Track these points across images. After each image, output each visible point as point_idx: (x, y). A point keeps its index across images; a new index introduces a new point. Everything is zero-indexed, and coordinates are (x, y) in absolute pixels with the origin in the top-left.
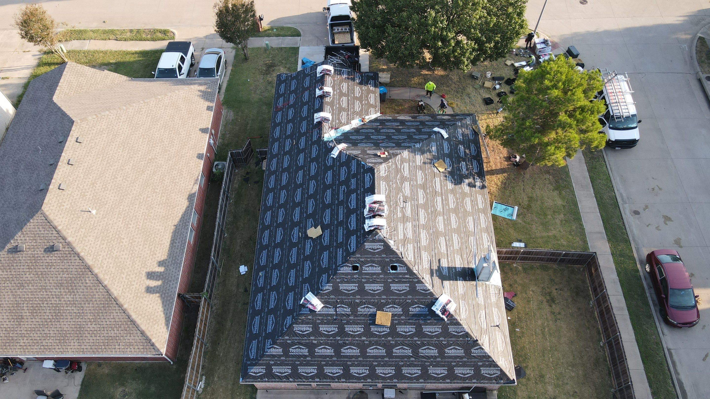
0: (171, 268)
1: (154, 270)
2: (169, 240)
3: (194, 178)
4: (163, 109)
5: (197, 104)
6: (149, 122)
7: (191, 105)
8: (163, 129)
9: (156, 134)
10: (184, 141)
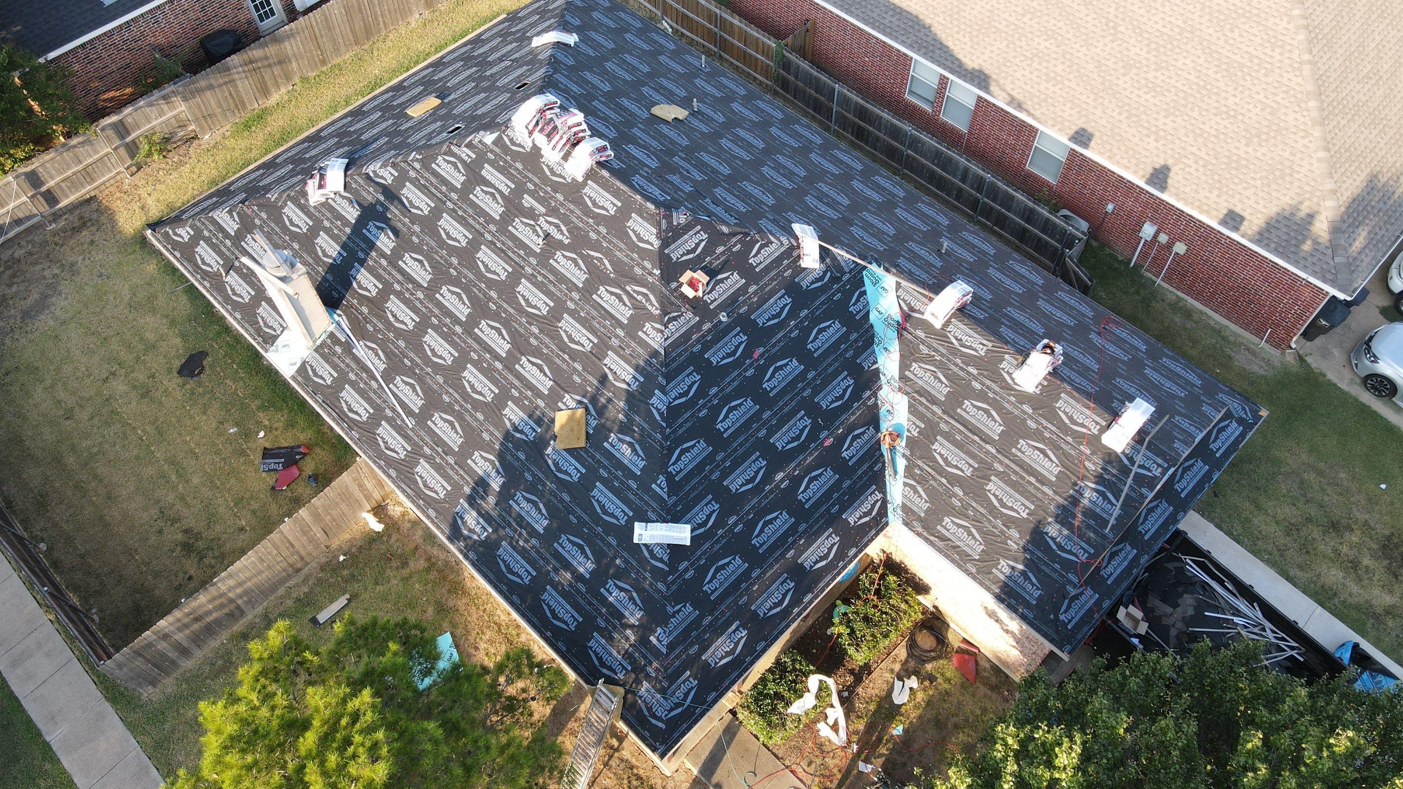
3: (1029, 103)
4: (1268, 102)
5: (1261, 194)
6: (1230, 54)
7: (1259, 176)
8: (1197, 81)
9: (1188, 61)
10: (1143, 117)
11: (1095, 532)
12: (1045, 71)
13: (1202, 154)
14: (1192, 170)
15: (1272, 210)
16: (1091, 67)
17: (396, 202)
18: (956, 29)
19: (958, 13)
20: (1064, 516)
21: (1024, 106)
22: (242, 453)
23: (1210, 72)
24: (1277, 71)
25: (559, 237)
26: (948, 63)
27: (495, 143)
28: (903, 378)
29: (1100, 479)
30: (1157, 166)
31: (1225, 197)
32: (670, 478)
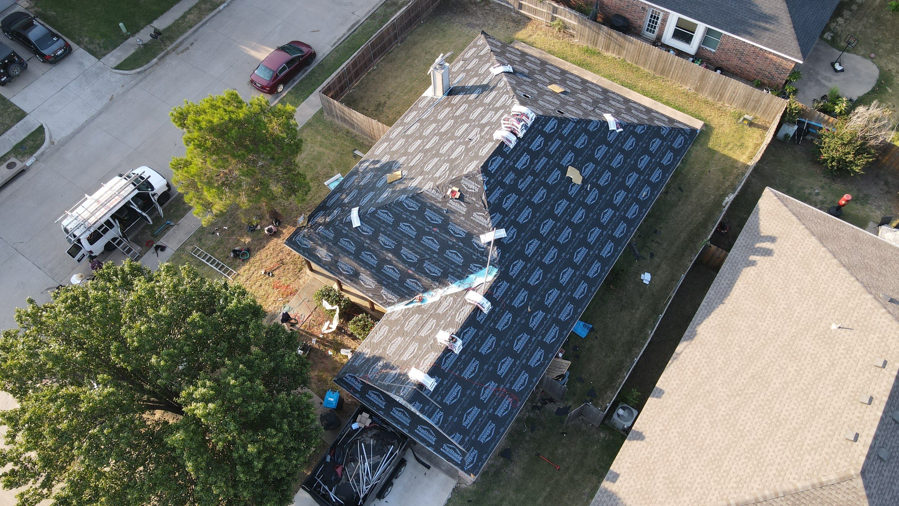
2: (736, 286)
3: (678, 363)
12: (701, 366)
13: (655, 455)
14: (643, 451)
15: (621, 494)
17: (489, 92)
18: (723, 316)
19: (735, 314)
20: (386, 366)
25: (471, 143)
30: (644, 434)
31: (627, 471)
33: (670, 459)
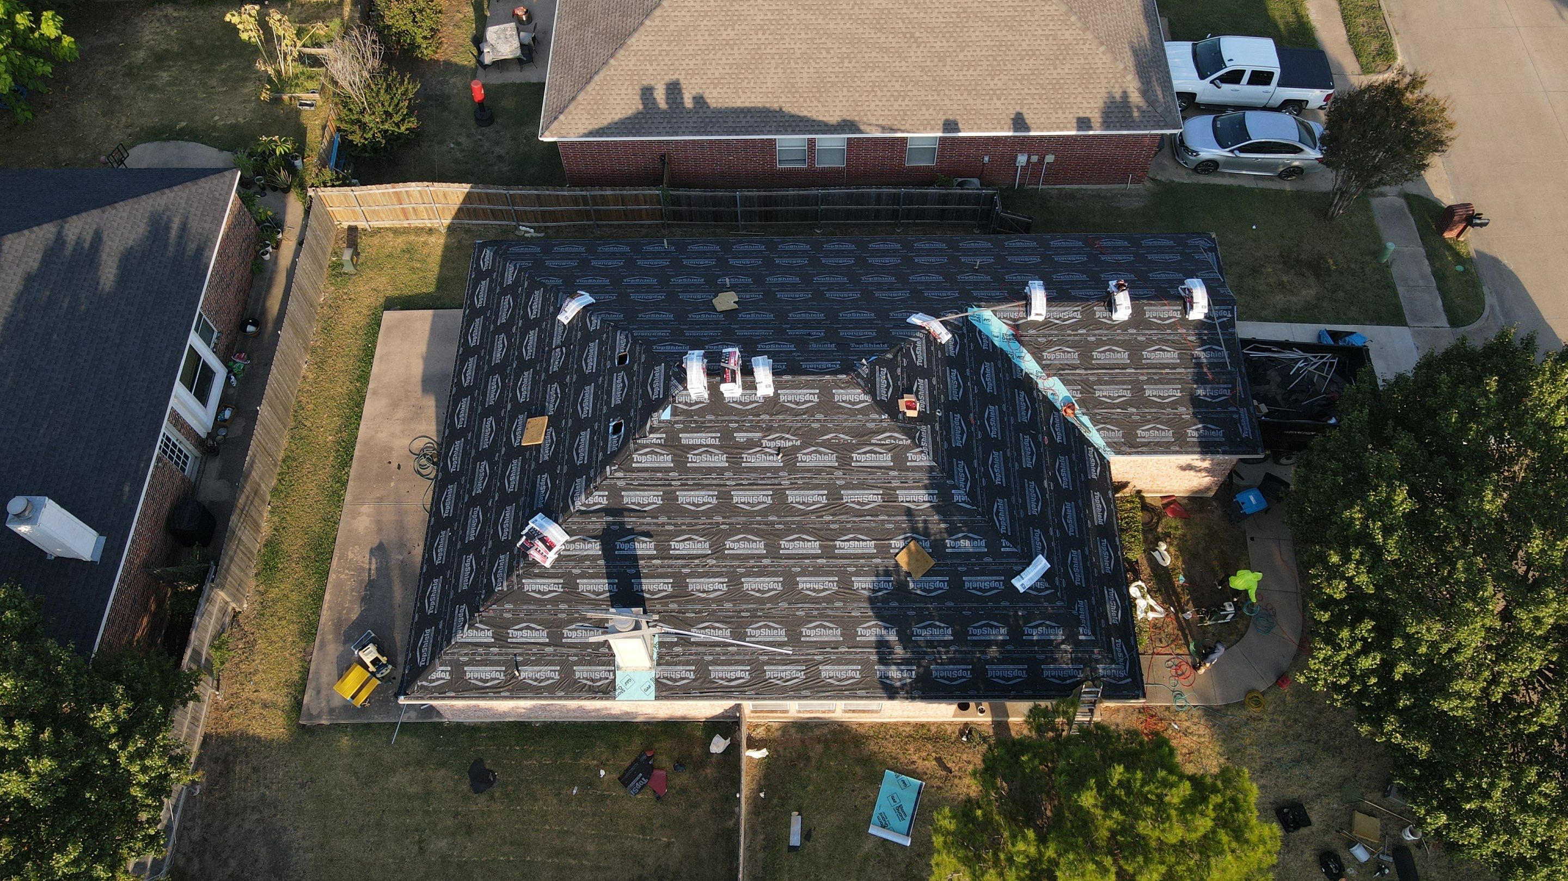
0: (694, 119)
1: (684, 91)
2: (747, 104)
3: (896, 122)
4: (1047, 32)
5: (1086, 96)
6: (1000, 14)
7: (1077, 85)
8: (993, 43)
9: (977, 33)
10: (978, 88)
11: (1224, 374)
12: (889, 94)
13: (1034, 91)
14: (1036, 106)
15: (1100, 104)
16: (918, 73)
17: (626, 513)
18: (801, 100)
19: (793, 87)
20: (1200, 379)
21: (895, 127)
22: (603, 798)
23: (997, 33)
24: (1036, 8)
25: (789, 444)
26: (816, 128)
27: (673, 414)
28: (1044, 367)
29: (1203, 343)
30: (1012, 116)
31: (1067, 111)
32: (1005, 536)
33: (1030, 72)
